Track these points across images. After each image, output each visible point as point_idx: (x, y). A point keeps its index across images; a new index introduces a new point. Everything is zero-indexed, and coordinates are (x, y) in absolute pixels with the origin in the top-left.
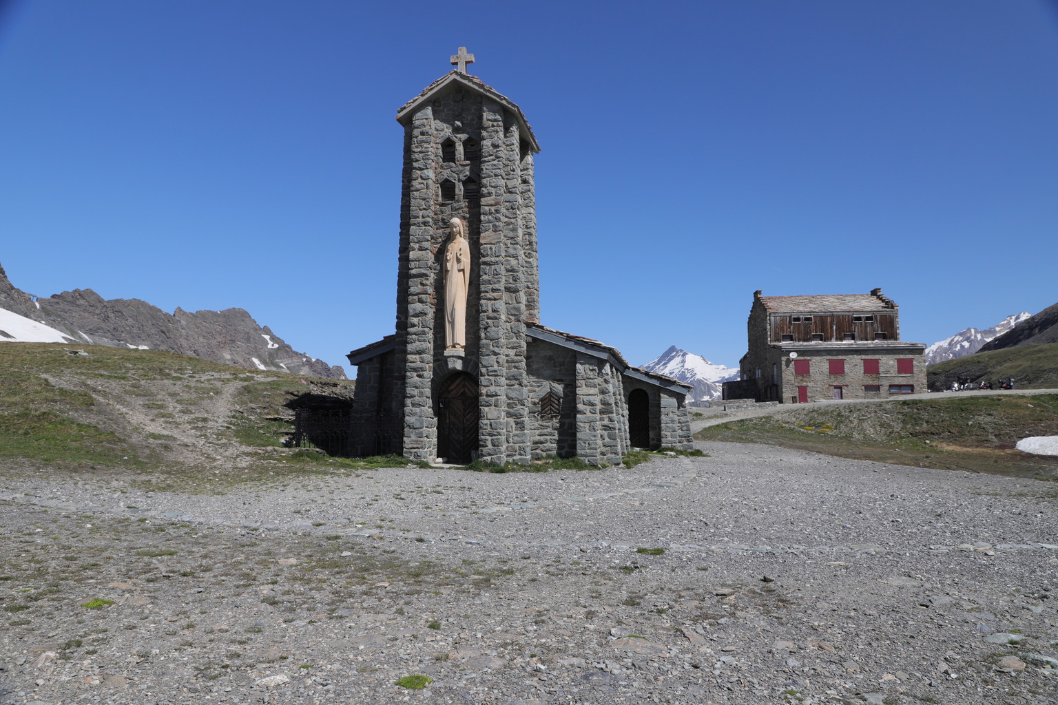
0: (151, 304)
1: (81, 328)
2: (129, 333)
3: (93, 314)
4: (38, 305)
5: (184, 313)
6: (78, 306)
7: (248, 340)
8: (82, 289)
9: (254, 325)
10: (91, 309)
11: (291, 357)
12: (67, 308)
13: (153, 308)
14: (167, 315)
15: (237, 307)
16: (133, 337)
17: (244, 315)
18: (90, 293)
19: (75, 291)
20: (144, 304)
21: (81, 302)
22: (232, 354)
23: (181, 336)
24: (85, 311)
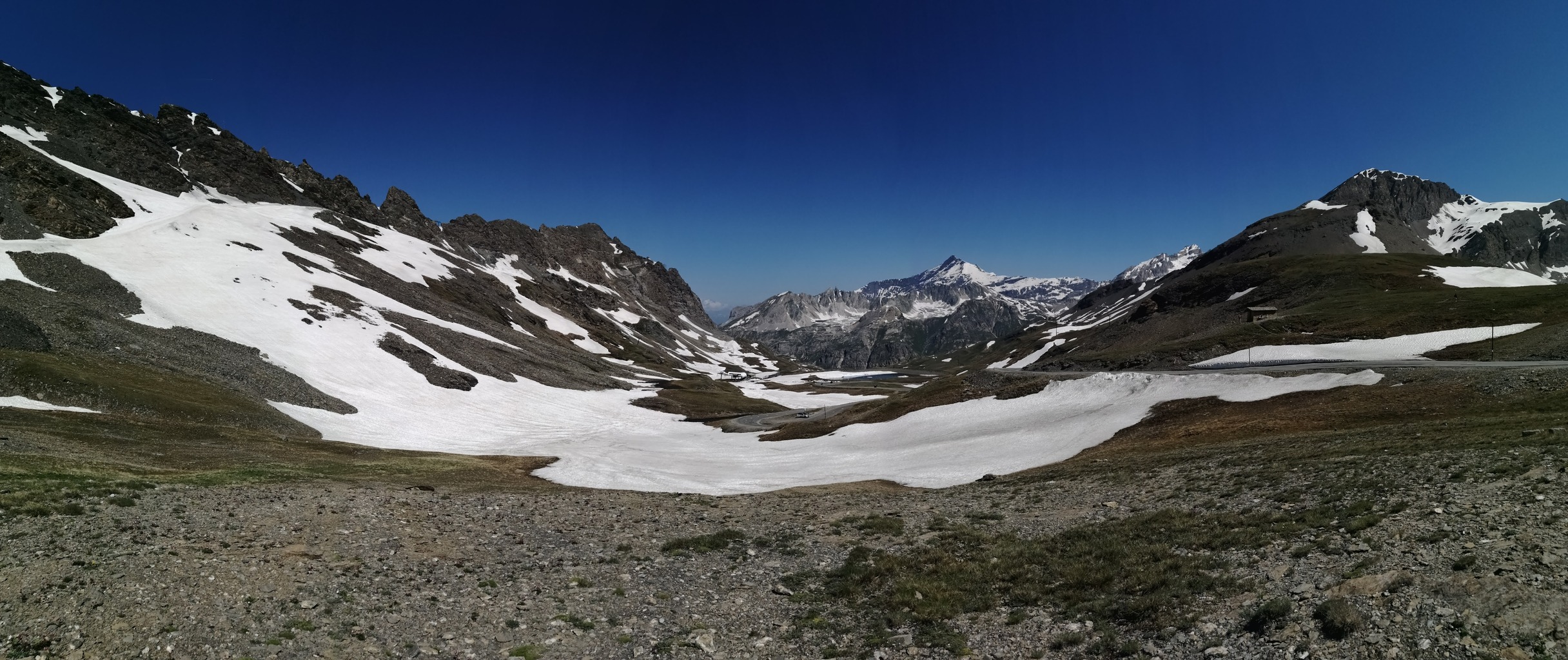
0: (521, 223)
1: (470, 243)
2: (504, 245)
3: (478, 232)
4: (441, 228)
5: (547, 229)
6: (467, 227)
7: (599, 248)
8: (470, 214)
9: (604, 236)
10: (476, 229)
11: (632, 260)
12: (461, 229)
13: (521, 226)
14: (534, 231)
15: (591, 222)
16: (506, 248)
17: (597, 228)
18: (475, 217)
19: (465, 216)
20: (515, 223)
21: (470, 224)
22: (583, 259)
23: (544, 246)
24: (473, 230)
